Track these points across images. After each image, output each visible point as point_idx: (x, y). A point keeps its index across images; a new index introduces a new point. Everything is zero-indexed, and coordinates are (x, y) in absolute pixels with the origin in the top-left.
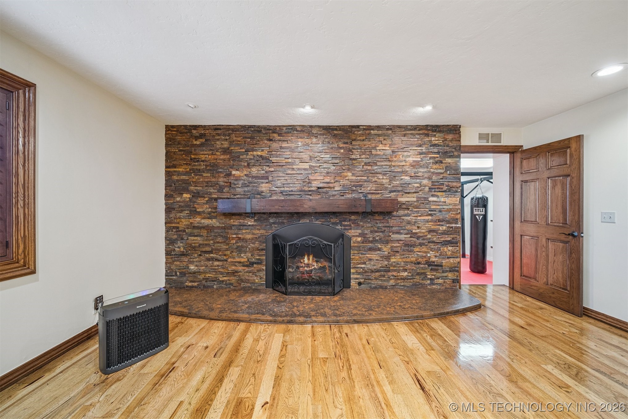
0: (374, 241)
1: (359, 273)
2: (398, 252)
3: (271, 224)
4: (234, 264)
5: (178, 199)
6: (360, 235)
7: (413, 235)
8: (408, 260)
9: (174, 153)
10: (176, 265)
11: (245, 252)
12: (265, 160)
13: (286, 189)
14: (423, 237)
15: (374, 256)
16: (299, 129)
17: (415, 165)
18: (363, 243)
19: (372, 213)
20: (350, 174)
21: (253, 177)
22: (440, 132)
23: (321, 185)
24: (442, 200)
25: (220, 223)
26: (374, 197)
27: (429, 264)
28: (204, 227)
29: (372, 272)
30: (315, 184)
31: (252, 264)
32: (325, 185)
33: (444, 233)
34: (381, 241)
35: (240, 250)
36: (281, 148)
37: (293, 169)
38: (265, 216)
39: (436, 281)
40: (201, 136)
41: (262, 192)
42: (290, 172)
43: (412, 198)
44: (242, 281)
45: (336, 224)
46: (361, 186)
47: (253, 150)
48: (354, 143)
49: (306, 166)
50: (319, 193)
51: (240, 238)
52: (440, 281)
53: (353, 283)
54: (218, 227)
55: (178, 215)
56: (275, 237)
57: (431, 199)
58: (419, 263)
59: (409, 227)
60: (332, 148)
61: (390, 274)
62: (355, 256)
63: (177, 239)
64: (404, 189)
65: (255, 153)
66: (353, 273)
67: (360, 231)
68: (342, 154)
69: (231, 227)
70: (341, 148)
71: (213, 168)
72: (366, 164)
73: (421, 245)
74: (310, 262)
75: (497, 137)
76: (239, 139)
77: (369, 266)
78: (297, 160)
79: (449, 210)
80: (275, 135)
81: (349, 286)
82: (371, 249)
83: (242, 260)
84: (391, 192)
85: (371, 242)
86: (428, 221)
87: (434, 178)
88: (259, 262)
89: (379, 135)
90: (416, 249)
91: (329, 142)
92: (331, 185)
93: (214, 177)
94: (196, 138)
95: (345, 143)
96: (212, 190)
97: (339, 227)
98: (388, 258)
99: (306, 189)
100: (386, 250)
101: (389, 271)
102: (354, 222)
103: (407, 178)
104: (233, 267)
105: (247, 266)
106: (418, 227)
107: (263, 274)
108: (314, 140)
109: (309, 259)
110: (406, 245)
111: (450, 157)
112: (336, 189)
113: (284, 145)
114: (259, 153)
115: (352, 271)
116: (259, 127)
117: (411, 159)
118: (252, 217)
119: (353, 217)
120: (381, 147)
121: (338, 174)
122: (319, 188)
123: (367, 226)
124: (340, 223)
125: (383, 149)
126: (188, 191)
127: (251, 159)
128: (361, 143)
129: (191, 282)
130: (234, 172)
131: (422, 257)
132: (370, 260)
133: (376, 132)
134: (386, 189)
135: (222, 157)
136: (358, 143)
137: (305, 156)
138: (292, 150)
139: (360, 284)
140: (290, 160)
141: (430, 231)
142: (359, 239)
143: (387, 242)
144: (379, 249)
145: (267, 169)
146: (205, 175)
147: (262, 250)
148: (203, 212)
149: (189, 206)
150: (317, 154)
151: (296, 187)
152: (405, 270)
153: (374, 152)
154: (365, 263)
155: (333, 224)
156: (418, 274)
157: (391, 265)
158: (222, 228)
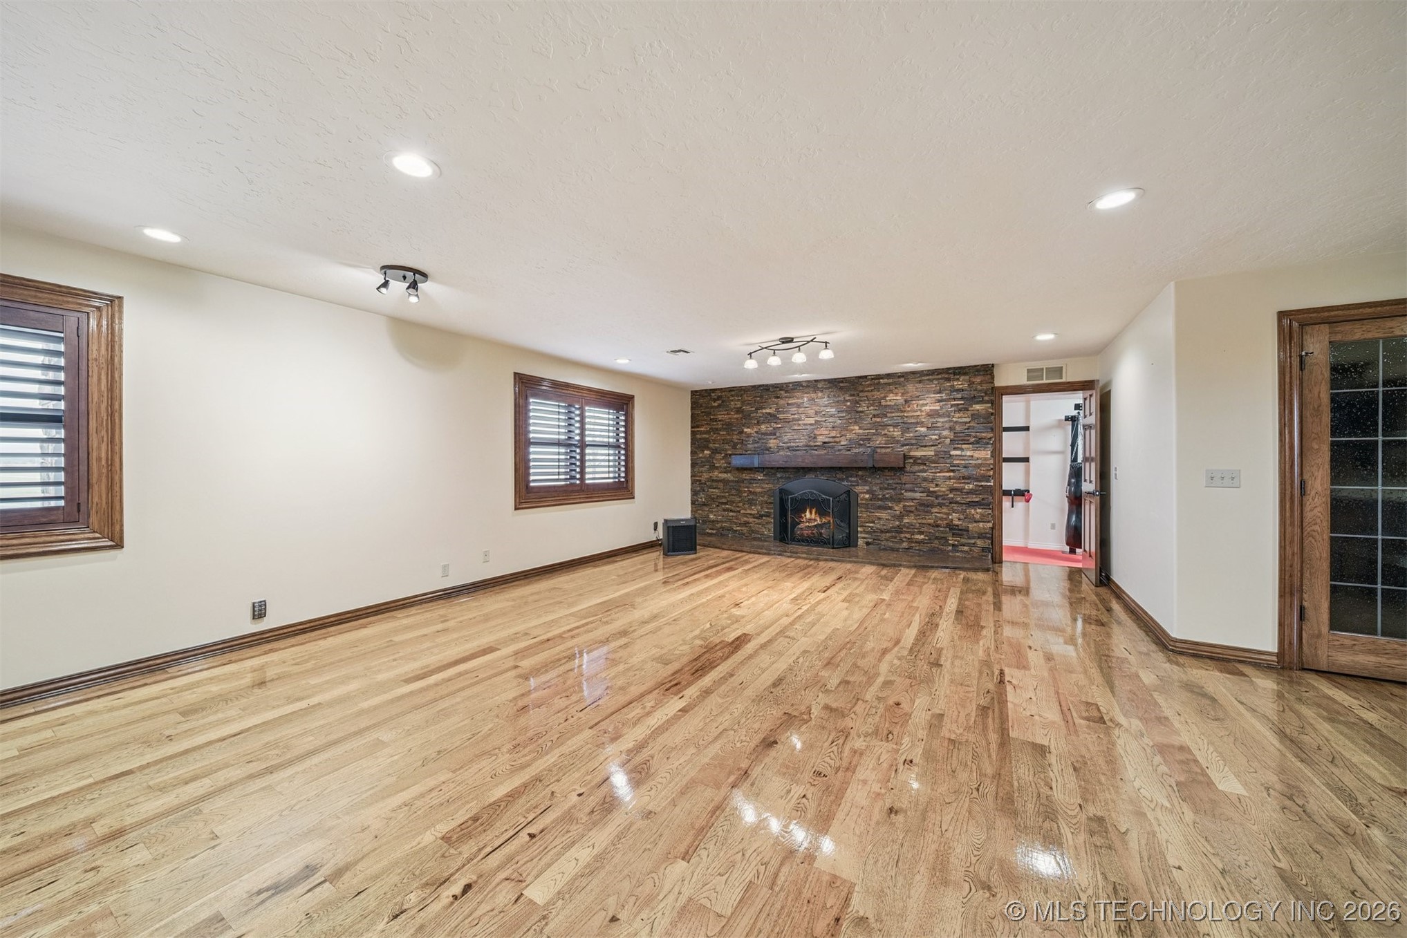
0: (884, 499)
1: (867, 533)
2: (912, 512)
3: (778, 479)
4: (745, 515)
5: (701, 455)
6: (867, 492)
7: (930, 493)
8: (924, 521)
9: (698, 414)
10: (699, 514)
11: (756, 505)
12: (772, 418)
13: (792, 444)
14: (944, 497)
15: (884, 515)
16: (804, 384)
17: (932, 414)
18: (871, 500)
19: (883, 469)
20: (857, 428)
21: (762, 434)
22: (965, 374)
23: (827, 440)
24: (969, 453)
25: (734, 477)
26: (883, 451)
27: (951, 527)
28: (720, 481)
29: (882, 532)
30: (821, 439)
31: (762, 516)
32: (831, 440)
33: (970, 492)
34: (891, 499)
35: (751, 503)
36: (788, 404)
37: (799, 424)
38: (773, 471)
39: (961, 548)
40: (719, 398)
41: (770, 448)
42: (796, 428)
43: (929, 452)
44: (753, 532)
45: (842, 480)
46: (869, 439)
47: (762, 408)
48: (861, 394)
49: (812, 421)
50: (826, 448)
51: (751, 492)
52: (966, 548)
53: (860, 542)
54: (732, 481)
55: (701, 469)
56: (782, 491)
57: (953, 453)
58: (938, 526)
59: (924, 484)
60: (838, 402)
61: (903, 535)
62: (863, 515)
63: (699, 491)
64: (919, 442)
65: (764, 411)
66: (861, 532)
67: (867, 488)
68: (848, 407)
69: (743, 481)
70: (847, 401)
71: (728, 426)
72: (874, 416)
73: (940, 505)
74: (813, 517)
76: (750, 399)
77: (878, 526)
78: (803, 416)
79: (978, 466)
80: (782, 392)
81: (856, 546)
82: (880, 508)
83: (753, 512)
84: (903, 445)
85: (881, 500)
86: (950, 478)
87: (958, 428)
88: (768, 515)
89: (889, 384)
90: (934, 510)
91: (834, 396)
92: (837, 440)
93: (729, 435)
94: (715, 401)
95: (851, 395)
96: (727, 447)
97: (845, 483)
98: (900, 517)
99: (812, 444)
100: (898, 508)
101: (901, 532)
102: (861, 478)
103: (923, 429)
104: (745, 519)
105: (756, 518)
106: (937, 485)
107: (771, 526)
108: (820, 394)
109: (811, 513)
110: (921, 505)
111: (984, 402)
112: (842, 443)
113: (791, 401)
114: (768, 411)
115: (859, 529)
116: (767, 385)
117: (928, 408)
118: (762, 472)
119: (860, 473)
120: (891, 396)
121: (845, 428)
122: (825, 443)
123: (876, 483)
124: (847, 479)
125: (895, 398)
126: (708, 448)
127: (760, 417)
128: (869, 394)
129: (711, 529)
130: (745, 430)
131: (942, 519)
132: (879, 519)
133: (886, 381)
134: (898, 442)
135: (736, 416)
136: (866, 394)
137: (811, 412)
138: (799, 406)
139: (868, 544)
140: (796, 416)
141: (952, 490)
142: (867, 496)
143: (900, 500)
144: (890, 508)
145: (775, 426)
146: (722, 433)
147: (771, 503)
148: (720, 467)
149: (709, 461)
150: (822, 409)
151: (802, 441)
152: (922, 533)
153: (883, 403)
154: (873, 522)
155: (839, 479)
156: (937, 538)
157: (904, 526)
158: (736, 481)
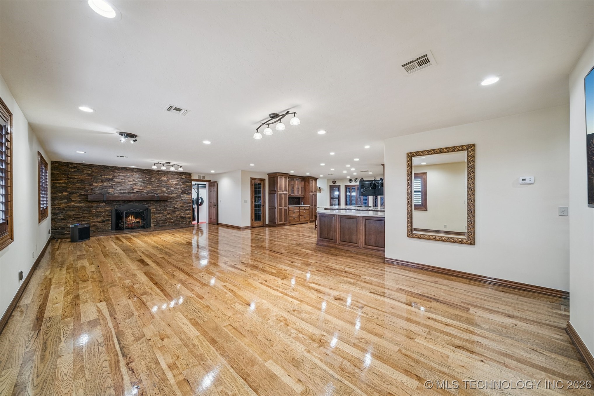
0: (161, 210)
1: (154, 222)
2: (170, 214)
3: (114, 205)
4: (94, 222)
5: (60, 195)
6: (155, 208)
7: (175, 208)
8: (174, 216)
9: (57, 174)
10: (58, 225)
11: (100, 217)
12: (112, 180)
13: (121, 191)
14: (179, 208)
15: (161, 215)
16: (127, 169)
17: (176, 185)
18: (156, 211)
19: (160, 201)
20: (150, 187)
21: (104, 186)
22: (184, 174)
23: (138, 190)
24: (185, 196)
25: (86, 205)
26: (160, 195)
27: (181, 217)
28: (76, 207)
29: (160, 221)
30: (135, 190)
31: (104, 221)
32: (140, 190)
33: (186, 207)
34: (163, 210)
35: (97, 216)
36: (119, 175)
37: (125, 184)
38: (111, 202)
39: (183, 222)
40: (75, 168)
41: (110, 192)
42: (123, 185)
43: (175, 196)
44: (99, 229)
45: (145, 205)
46: (155, 191)
47: (104, 175)
48: (152, 176)
49: (131, 183)
50: (138, 193)
51: (97, 211)
52: (185, 222)
53: (152, 225)
54: (85, 207)
55: (60, 202)
56: (116, 210)
57: (181, 196)
58: (177, 217)
59: (174, 205)
60: (143, 177)
61: (167, 221)
62: (153, 216)
63: (58, 213)
64: (172, 192)
65: (106, 177)
66: (152, 222)
67: (155, 207)
68: (147, 179)
69: (92, 207)
70: (147, 177)
71: (82, 182)
72: (157, 183)
73: (178, 211)
74: (132, 219)
75: (204, 177)
76: (97, 170)
77: (158, 219)
78: (127, 181)
79: (188, 200)
80: (116, 170)
81: (150, 227)
82: (159, 213)
83: (99, 220)
84: (167, 193)
85: (160, 211)
86: (180, 203)
87: (183, 189)
88: (108, 220)
89: (162, 174)
90: (176, 212)
91: (141, 175)
92: (143, 191)
93: (82, 185)
94: (71, 168)
95: (148, 176)
96: (81, 191)
97: (146, 206)
98: (166, 216)
99: (131, 191)
100: (165, 213)
101: (166, 220)
102: (152, 204)
103: (173, 189)
104: (94, 224)
105: (102, 222)
106: (177, 205)
107: (110, 225)
108: (135, 174)
109: (132, 217)
110: (173, 211)
111: (188, 183)
112: (145, 192)
113: (121, 174)
114: (108, 177)
115: (152, 221)
116: (107, 166)
117: (174, 183)
118: (104, 203)
119: (152, 202)
120: (163, 178)
121: (145, 187)
122: (137, 191)
123: (158, 205)
124: (147, 204)
125: (164, 179)
126: (66, 191)
127: (103, 179)
128: (155, 176)
129: (68, 231)
130: (94, 184)
131: (178, 215)
132: (159, 217)
133: (161, 173)
134: (165, 192)
135: (87, 177)
136: (154, 176)
137: (131, 180)
138: (125, 177)
139: (155, 225)
140: (123, 181)
141: (181, 206)
142: (155, 210)
143: (166, 210)
144: (163, 213)
145: (112, 183)
146: (76, 184)
147: (110, 215)
148: (76, 201)
149: (67, 198)
150: (136, 179)
151: (127, 190)
152: (173, 220)
153: (160, 179)
154: (157, 218)
155: (143, 204)
156: (177, 220)
157: (167, 218)
158: (87, 207)
